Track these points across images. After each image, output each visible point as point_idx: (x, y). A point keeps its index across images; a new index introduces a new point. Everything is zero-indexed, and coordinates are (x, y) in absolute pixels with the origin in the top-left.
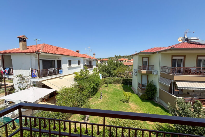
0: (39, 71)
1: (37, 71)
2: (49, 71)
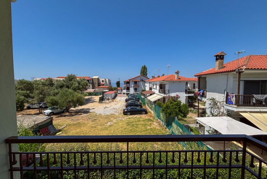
0: (237, 97)
1: (234, 97)
2: (255, 98)
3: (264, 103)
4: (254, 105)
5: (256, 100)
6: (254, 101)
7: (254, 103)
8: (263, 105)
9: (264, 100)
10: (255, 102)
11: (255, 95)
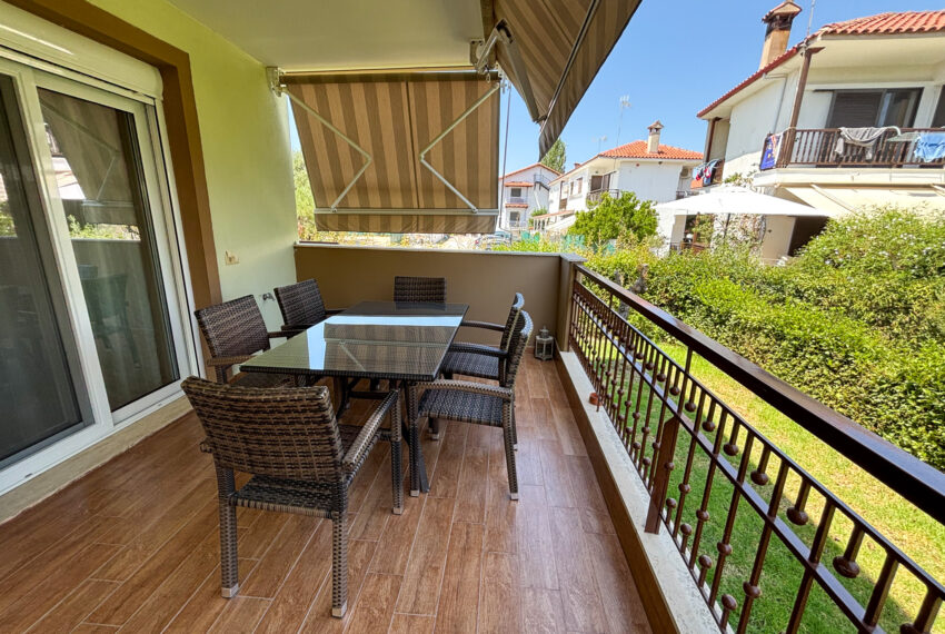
1: (781, 139)
2: (845, 139)
3: (869, 156)
4: (839, 162)
5: (846, 145)
6: (839, 149)
7: (838, 155)
8: (867, 161)
9: (872, 143)
10: (841, 152)
11: (844, 130)
